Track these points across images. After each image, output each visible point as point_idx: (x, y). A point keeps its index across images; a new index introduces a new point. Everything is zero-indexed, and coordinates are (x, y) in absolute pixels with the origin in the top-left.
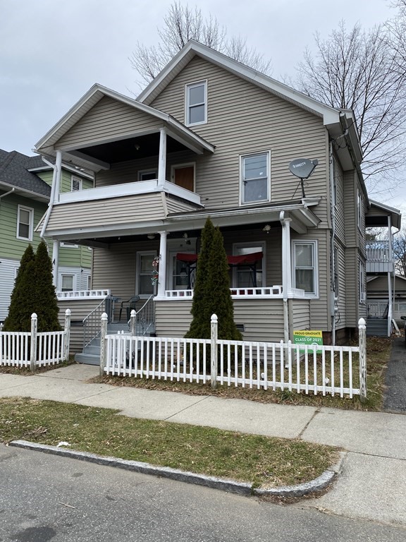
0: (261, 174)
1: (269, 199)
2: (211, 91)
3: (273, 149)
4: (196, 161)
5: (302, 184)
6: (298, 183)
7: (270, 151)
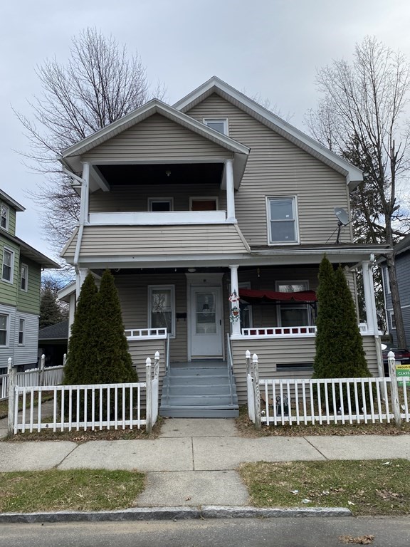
0: (287, 216)
1: (298, 240)
2: (233, 130)
3: (299, 195)
4: (218, 196)
5: (339, 230)
6: (335, 229)
7: (296, 197)
